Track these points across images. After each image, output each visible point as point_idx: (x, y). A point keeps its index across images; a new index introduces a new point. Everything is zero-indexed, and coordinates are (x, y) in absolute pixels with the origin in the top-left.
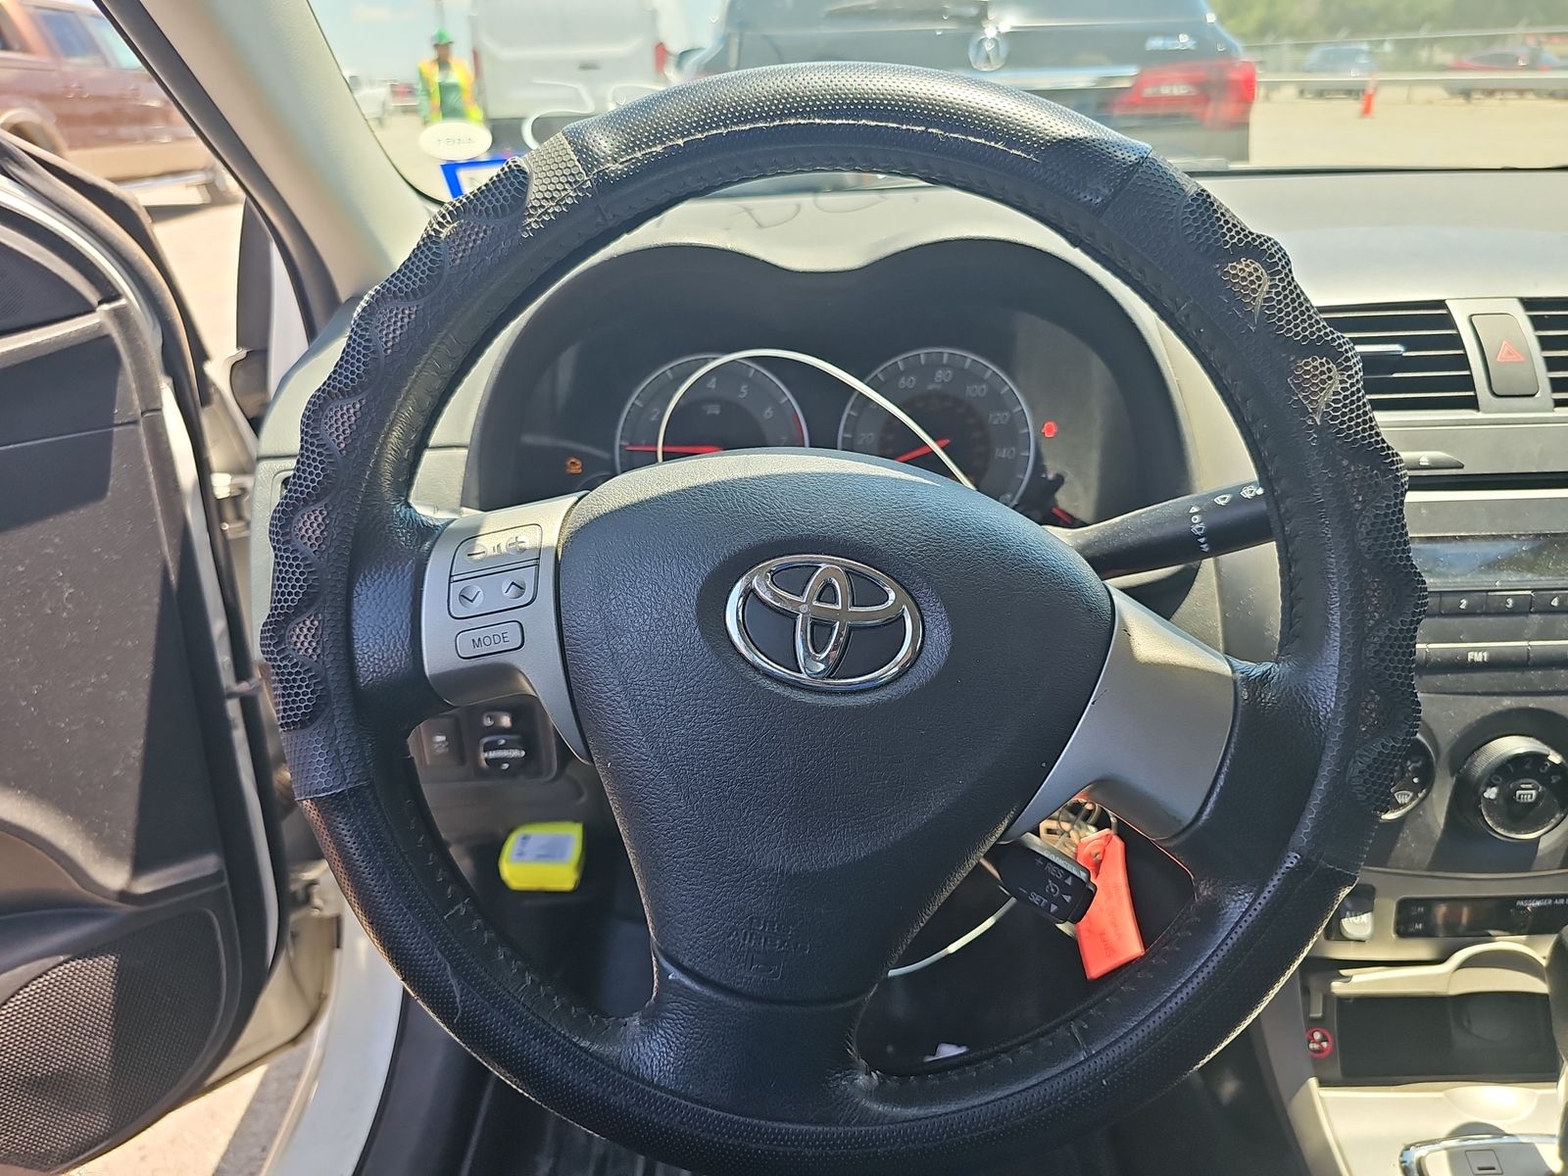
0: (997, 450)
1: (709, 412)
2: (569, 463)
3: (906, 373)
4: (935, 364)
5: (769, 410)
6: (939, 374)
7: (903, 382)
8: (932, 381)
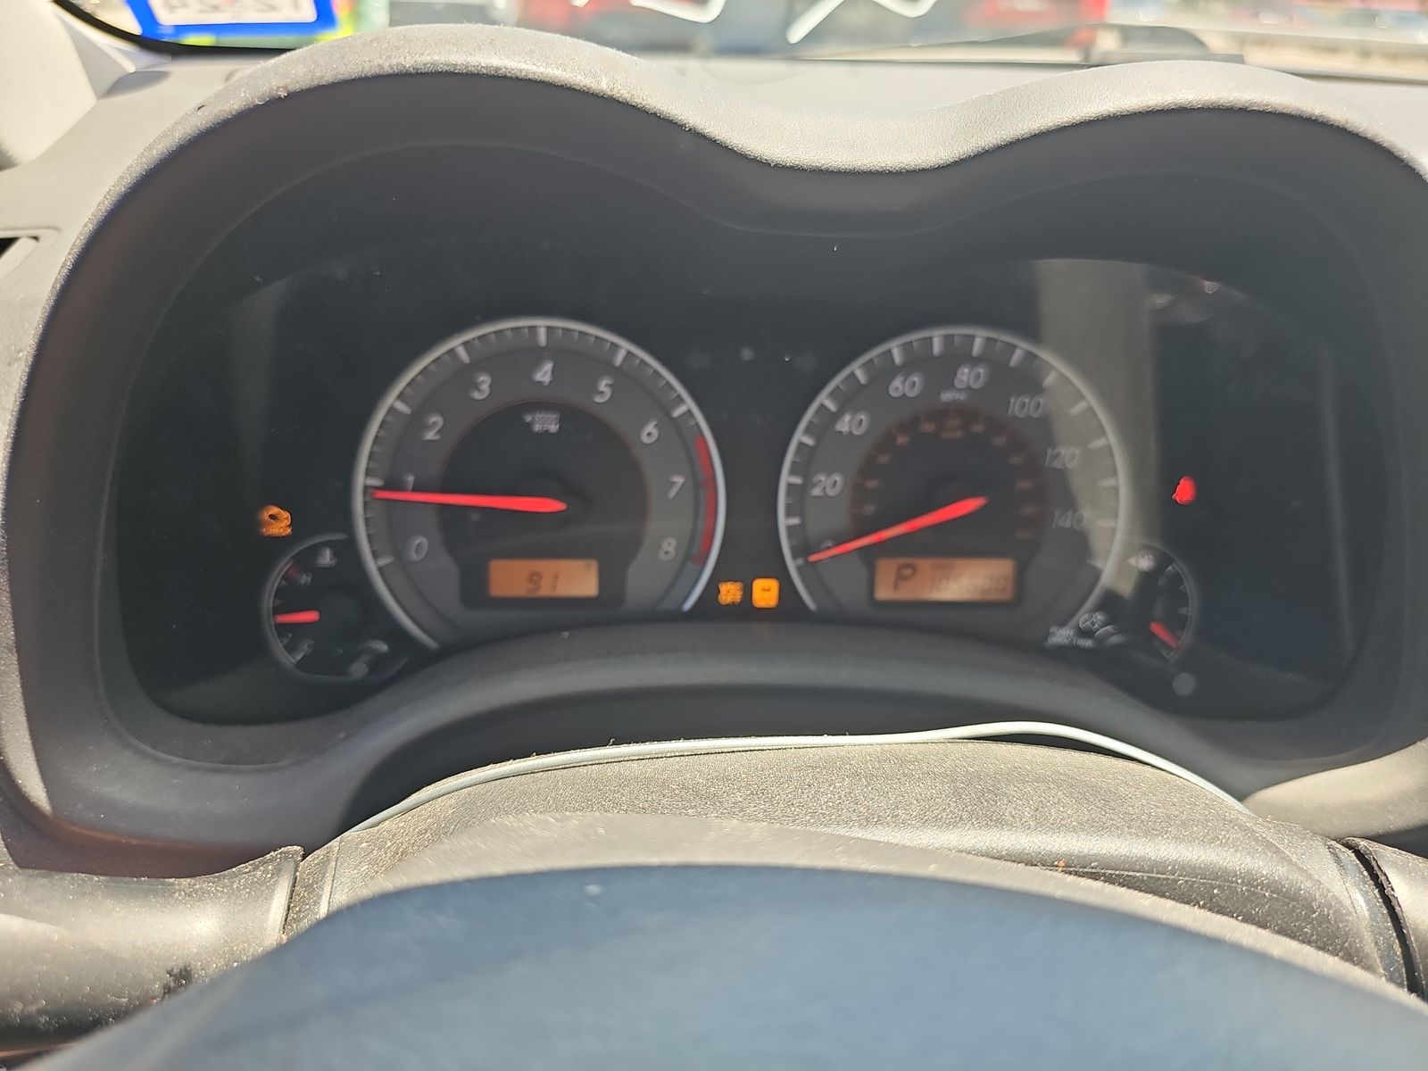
0: (1057, 513)
1: (537, 428)
2: (266, 516)
3: (908, 368)
4: (958, 356)
5: (650, 428)
6: (965, 375)
7: (898, 386)
8: (951, 386)
